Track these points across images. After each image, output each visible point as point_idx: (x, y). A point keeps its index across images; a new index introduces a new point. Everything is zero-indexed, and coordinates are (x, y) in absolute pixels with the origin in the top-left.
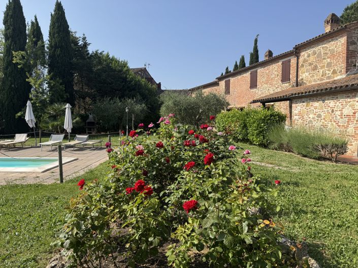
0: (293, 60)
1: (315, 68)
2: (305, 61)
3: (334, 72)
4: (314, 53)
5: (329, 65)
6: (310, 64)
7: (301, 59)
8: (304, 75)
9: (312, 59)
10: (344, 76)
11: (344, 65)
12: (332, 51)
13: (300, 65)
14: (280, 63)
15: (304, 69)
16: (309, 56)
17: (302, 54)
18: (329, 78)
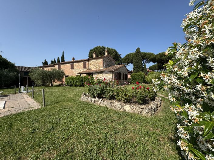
0: (87, 63)
1: (94, 65)
2: (91, 63)
3: (100, 67)
4: (94, 62)
5: (98, 65)
6: (93, 64)
7: (90, 62)
8: (91, 67)
9: (93, 63)
10: (102, 68)
11: (102, 66)
12: (99, 62)
13: (89, 64)
14: (83, 63)
15: (91, 65)
16: (92, 62)
17: (90, 61)
18: (98, 68)
